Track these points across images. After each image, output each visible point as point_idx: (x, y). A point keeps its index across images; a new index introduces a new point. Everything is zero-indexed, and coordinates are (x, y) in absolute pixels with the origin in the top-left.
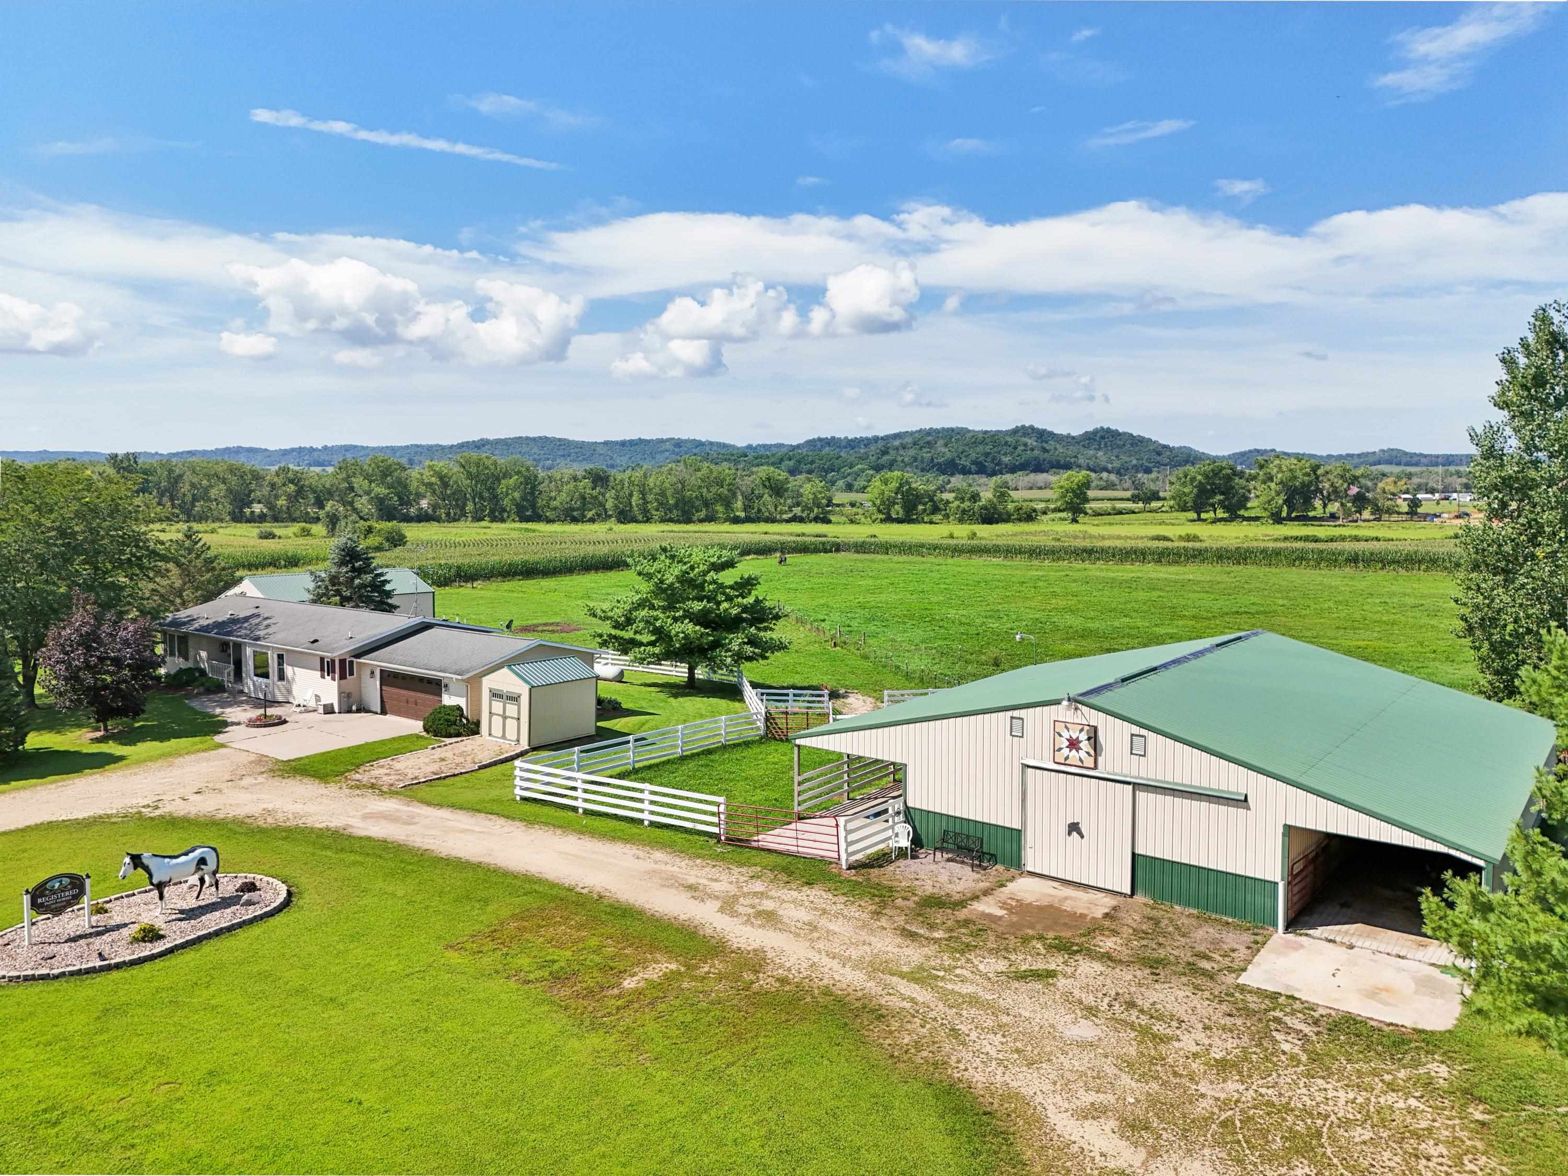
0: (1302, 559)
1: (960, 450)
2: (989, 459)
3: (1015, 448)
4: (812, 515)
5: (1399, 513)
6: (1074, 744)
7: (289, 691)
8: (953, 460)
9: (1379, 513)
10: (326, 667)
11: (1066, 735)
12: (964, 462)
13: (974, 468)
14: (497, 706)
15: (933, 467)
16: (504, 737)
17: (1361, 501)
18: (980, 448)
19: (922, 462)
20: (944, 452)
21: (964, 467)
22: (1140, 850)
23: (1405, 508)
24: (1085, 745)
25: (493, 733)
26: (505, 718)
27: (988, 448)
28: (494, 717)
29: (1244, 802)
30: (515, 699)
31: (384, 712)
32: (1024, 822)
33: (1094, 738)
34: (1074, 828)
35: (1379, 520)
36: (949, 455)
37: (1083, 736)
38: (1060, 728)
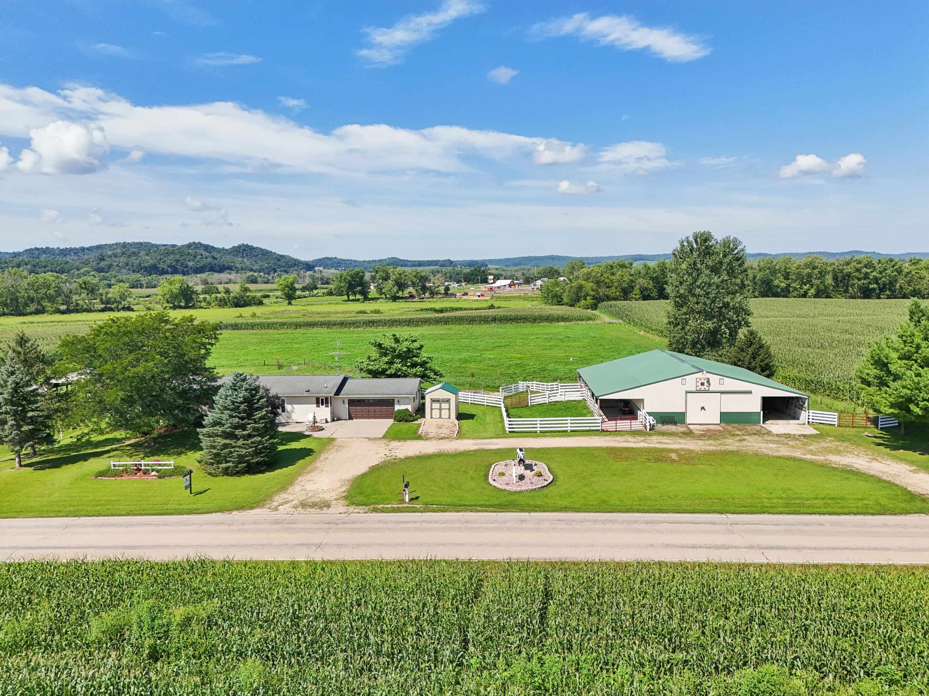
0: (473, 320)
1: (159, 257)
2: (179, 264)
3: (195, 257)
4: (120, 306)
5: (441, 294)
6: (702, 384)
7: (289, 418)
8: (155, 265)
9: (433, 294)
10: (320, 401)
11: (700, 382)
12: (161, 266)
13: (169, 269)
14: (436, 405)
15: (141, 269)
16: (440, 417)
17: (424, 289)
18: (172, 257)
19: (133, 266)
20: (149, 261)
21: (163, 269)
22: (722, 411)
23: (443, 292)
24: (706, 384)
25: (433, 416)
26: (440, 409)
27: (177, 257)
28: (433, 411)
29: (750, 392)
30: (448, 401)
31: (351, 418)
32: (686, 410)
33: (708, 382)
34: (703, 408)
35: (433, 297)
36: (151, 262)
37: (705, 381)
38: (698, 380)
